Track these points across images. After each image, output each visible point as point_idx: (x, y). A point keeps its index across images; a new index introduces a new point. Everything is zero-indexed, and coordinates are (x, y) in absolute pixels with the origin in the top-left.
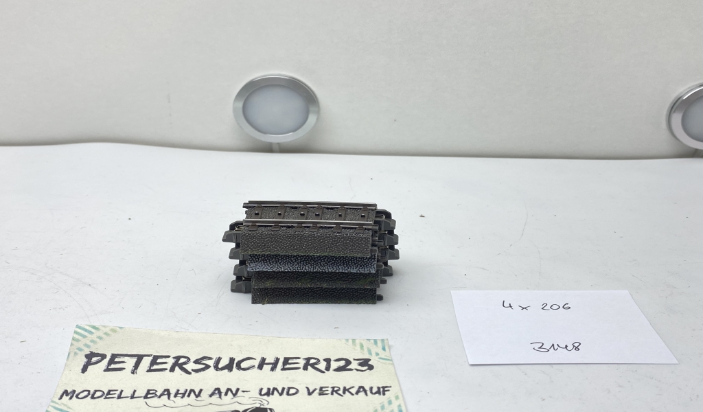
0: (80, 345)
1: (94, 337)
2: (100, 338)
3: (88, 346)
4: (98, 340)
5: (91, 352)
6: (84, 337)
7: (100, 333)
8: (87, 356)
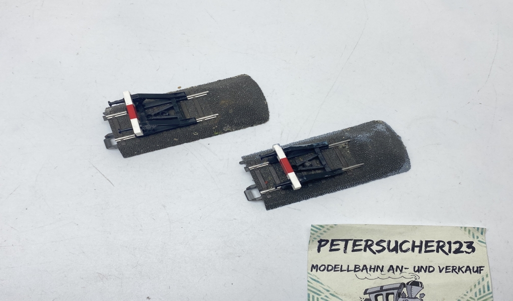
0: (315, 236)
1: (321, 231)
2: (325, 232)
3: (319, 237)
4: (324, 233)
5: (321, 239)
6: (316, 232)
7: (325, 229)
8: (319, 242)
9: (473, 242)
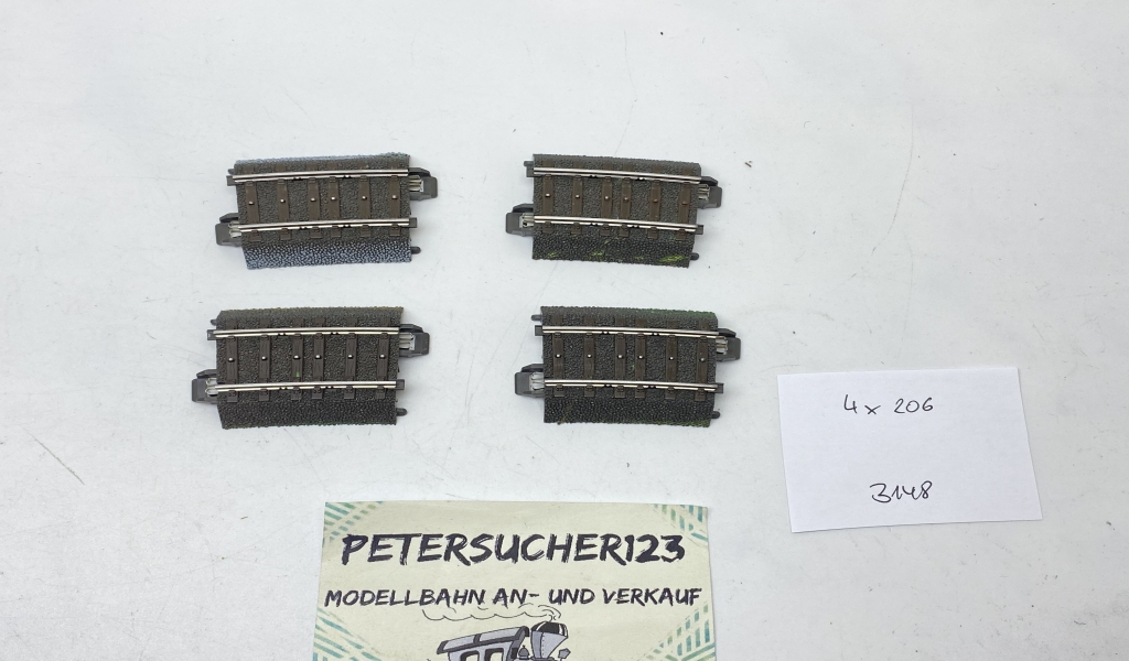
0: (335, 528)
1: (349, 517)
2: (357, 518)
3: (345, 529)
4: (355, 520)
5: (350, 535)
6: (338, 518)
7: (355, 512)
8: (344, 540)
9: (679, 538)
